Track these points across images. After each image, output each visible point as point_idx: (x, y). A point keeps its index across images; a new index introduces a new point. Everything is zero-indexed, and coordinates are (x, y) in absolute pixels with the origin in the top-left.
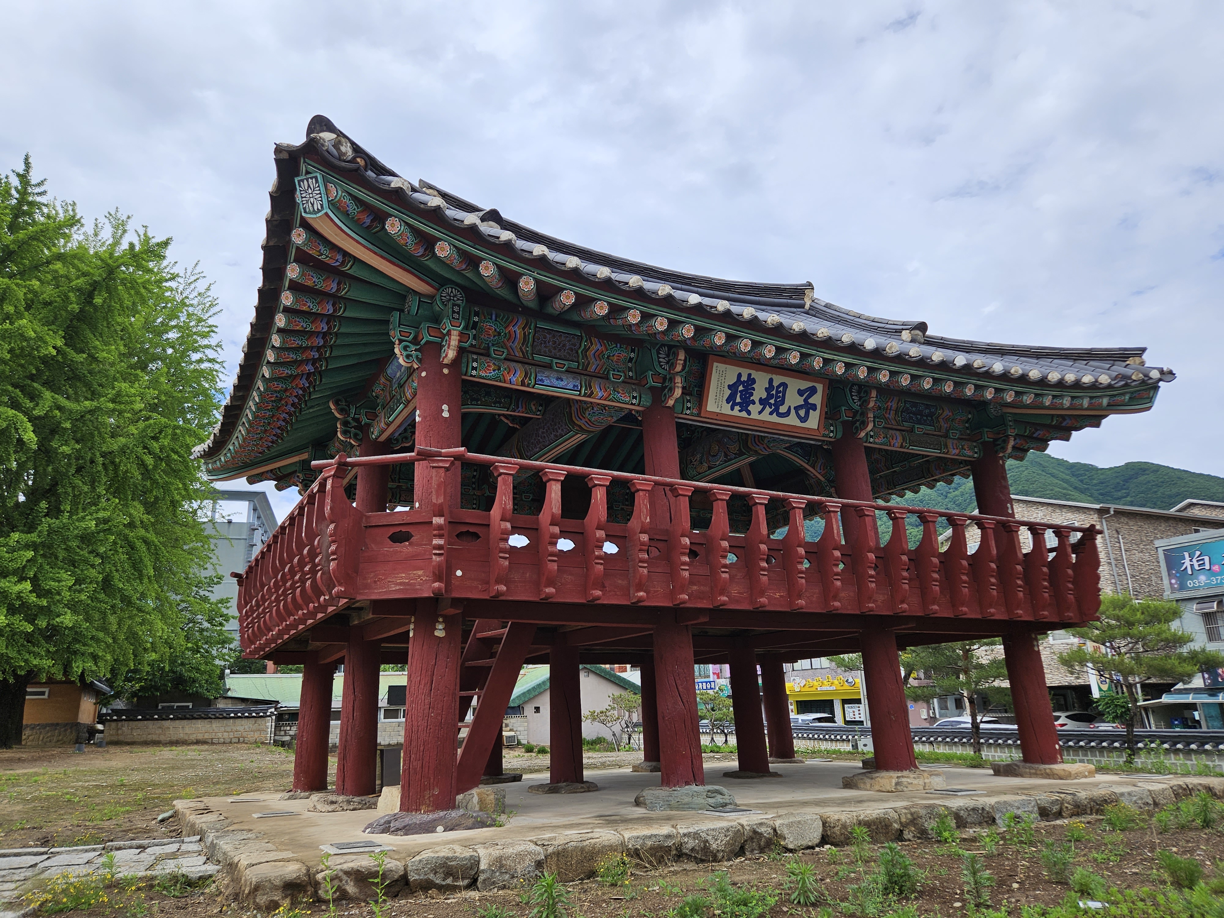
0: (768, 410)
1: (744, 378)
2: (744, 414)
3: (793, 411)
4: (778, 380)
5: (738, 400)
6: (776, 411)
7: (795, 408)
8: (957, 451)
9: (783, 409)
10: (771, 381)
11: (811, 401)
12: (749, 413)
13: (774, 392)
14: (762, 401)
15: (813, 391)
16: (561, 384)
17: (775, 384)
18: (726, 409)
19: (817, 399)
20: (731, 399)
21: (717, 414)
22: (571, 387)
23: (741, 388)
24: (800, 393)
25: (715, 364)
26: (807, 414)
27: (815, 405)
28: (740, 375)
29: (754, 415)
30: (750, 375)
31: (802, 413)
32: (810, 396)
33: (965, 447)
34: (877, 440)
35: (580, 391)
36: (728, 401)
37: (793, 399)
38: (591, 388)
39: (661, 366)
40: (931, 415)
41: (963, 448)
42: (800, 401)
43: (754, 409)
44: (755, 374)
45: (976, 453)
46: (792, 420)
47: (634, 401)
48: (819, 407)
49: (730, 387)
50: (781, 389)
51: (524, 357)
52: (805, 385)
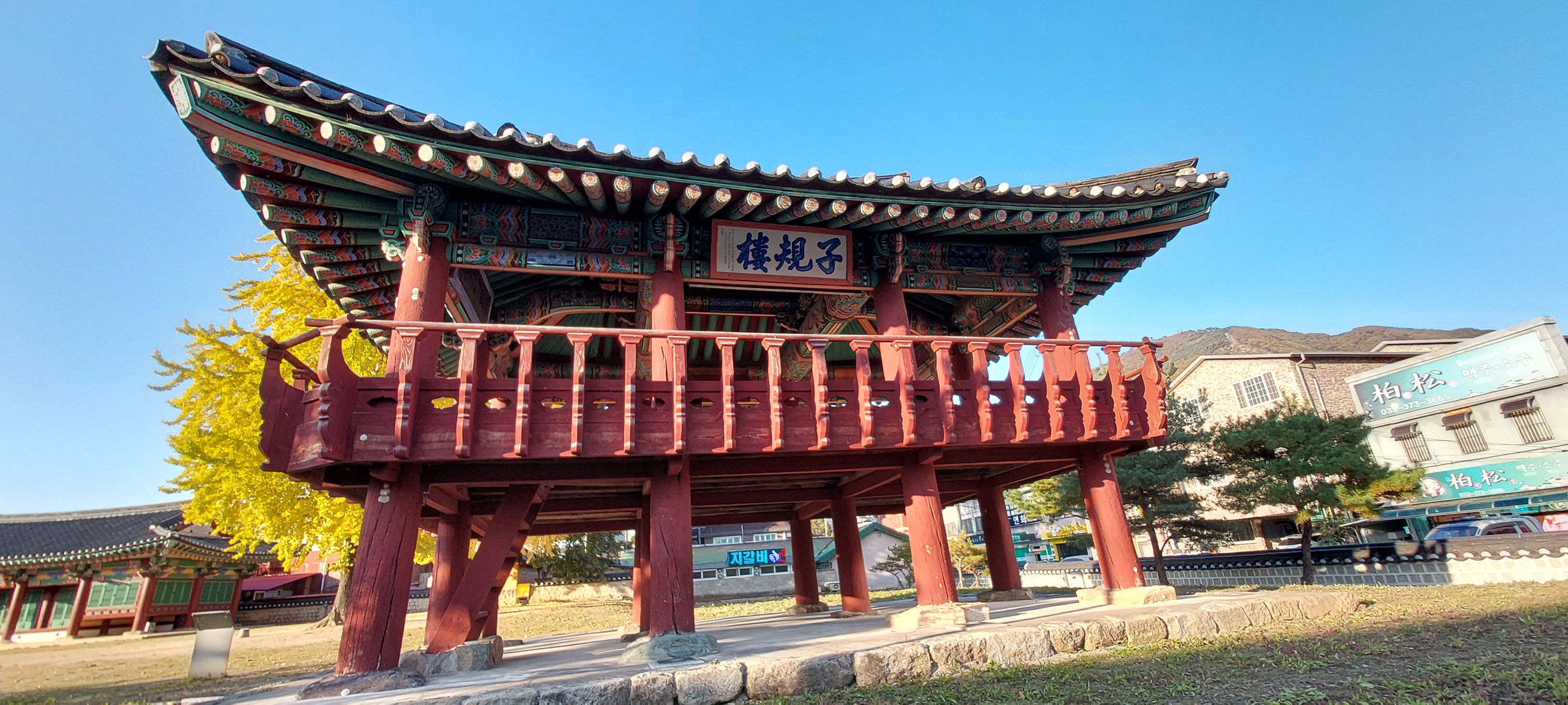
0: (786, 265)
1: (755, 237)
2: (760, 272)
3: (815, 264)
4: (793, 236)
5: (751, 258)
6: (796, 264)
7: (817, 261)
8: (1013, 288)
9: (803, 263)
10: (786, 238)
11: (833, 252)
12: (765, 270)
13: (790, 248)
14: (777, 257)
15: (836, 243)
16: (555, 261)
17: (791, 240)
18: (739, 269)
19: (841, 250)
20: (742, 258)
21: (729, 274)
22: (565, 263)
23: (752, 247)
24: (821, 246)
25: (719, 227)
26: (832, 264)
27: (840, 256)
28: (749, 235)
29: (772, 271)
30: (760, 234)
31: (826, 264)
32: (833, 248)
33: (1022, 283)
34: (918, 285)
35: (575, 266)
36: (739, 261)
37: (812, 252)
38: (586, 262)
39: (657, 234)
40: (983, 256)
41: (1019, 284)
42: (823, 253)
43: (771, 267)
44: (766, 233)
45: (1035, 287)
46: (816, 272)
47: (636, 270)
48: (844, 258)
49: (739, 247)
50: (798, 244)
51: (518, 241)
52: (826, 238)
